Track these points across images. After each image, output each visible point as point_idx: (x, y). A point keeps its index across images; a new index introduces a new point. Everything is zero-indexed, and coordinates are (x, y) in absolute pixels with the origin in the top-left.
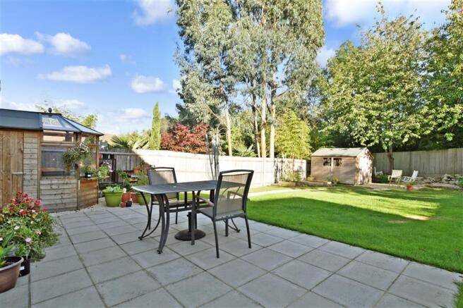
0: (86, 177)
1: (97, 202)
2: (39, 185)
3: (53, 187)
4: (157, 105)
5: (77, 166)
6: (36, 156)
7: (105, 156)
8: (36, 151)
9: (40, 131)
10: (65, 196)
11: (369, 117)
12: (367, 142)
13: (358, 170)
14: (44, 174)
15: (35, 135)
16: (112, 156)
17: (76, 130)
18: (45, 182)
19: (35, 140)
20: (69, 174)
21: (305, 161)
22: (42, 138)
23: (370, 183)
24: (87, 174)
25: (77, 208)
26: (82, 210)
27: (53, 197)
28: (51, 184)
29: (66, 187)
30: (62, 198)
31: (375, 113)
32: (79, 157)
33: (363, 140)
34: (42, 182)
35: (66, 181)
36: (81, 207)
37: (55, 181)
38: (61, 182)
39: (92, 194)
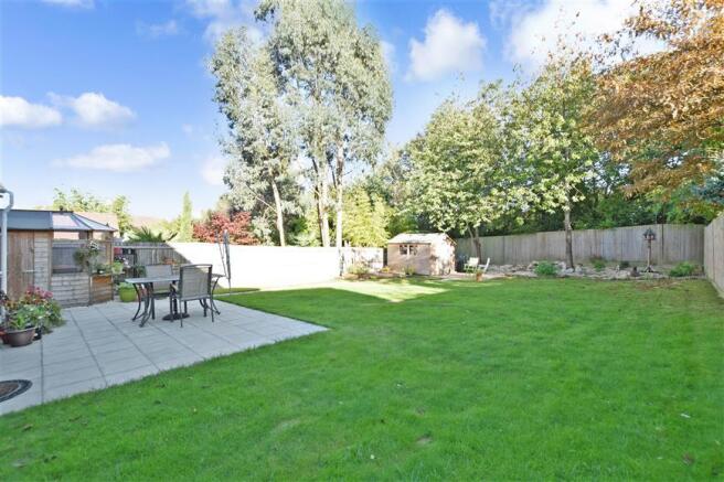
0: (98, 273)
1: (112, 299)
2: (50, 282)
3: (65, 283)
4: (187, 193)
5: (88, 263)
6: (46, 255)
7: (125, 251)
8: (46, 250)
9: (51, 231)
10: (76, 292)
11: (444, 200)
12: (444, 227)
13: (434, 258)
14: (55, 272)
15: (46, 235)
16: (133, 251)
17: (86, 228)
18: (56, 278)
19: (46, 240)
20: (81, 271)
21: (382, 250)
22: (52, 236)
23: (453, 272)
24: (99, 270)
25: (90, 304)
26: (95, 306)
27: (64, 293)
28: (63, 281)
29: (77, 283)
30: (74, 294)
31: (448, 194)
32: (90, 255)
33: (440, 224)
34: (53, 279)
35: (77, 277)
36: (94, 302)
37: (66, 278)
38: (72, 278)
39: (106, 290)
